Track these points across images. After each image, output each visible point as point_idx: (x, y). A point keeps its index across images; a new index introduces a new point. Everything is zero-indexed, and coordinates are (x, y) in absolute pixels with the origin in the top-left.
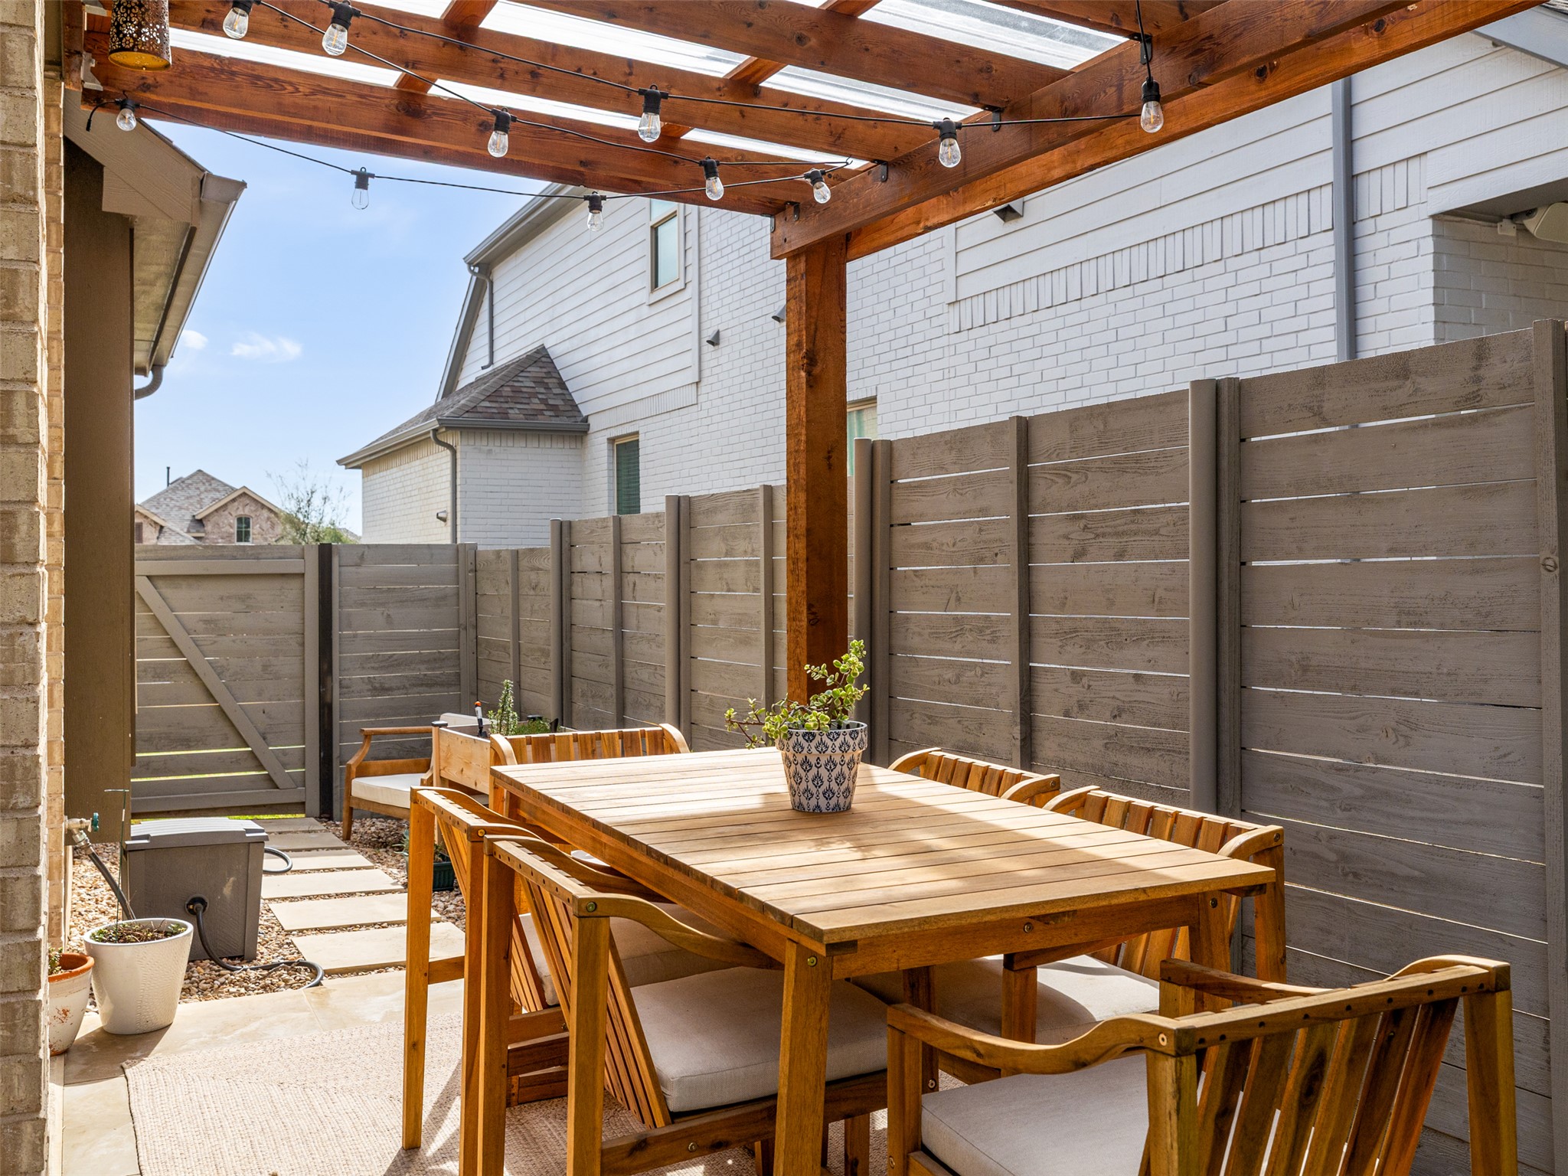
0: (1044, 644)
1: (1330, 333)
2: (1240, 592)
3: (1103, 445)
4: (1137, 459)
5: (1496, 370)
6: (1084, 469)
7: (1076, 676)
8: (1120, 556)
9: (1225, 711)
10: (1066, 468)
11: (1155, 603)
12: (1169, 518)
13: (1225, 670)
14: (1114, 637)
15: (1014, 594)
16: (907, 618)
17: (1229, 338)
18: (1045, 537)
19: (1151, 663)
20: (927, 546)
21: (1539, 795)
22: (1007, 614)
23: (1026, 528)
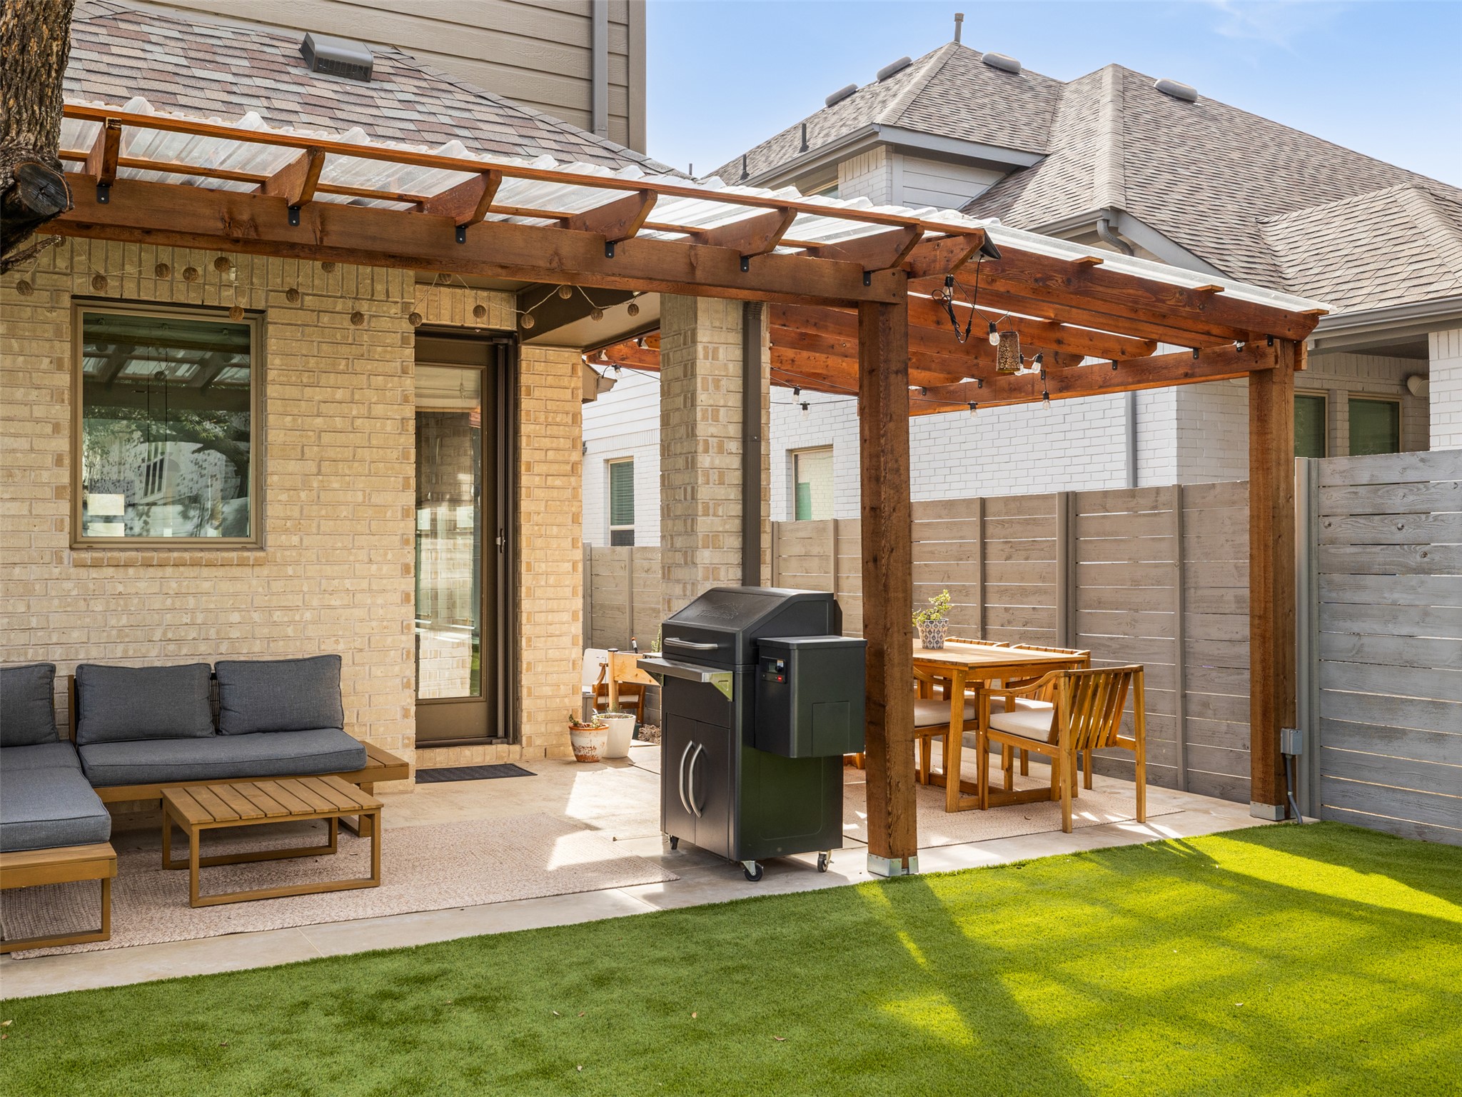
0: (991, 596)
1: (1123, 429)
2: (1076, 574)
3: (1019, 513)
4: (1034, 520)
5: (1162, 498)
6: (1011, 522)
7: (1006, 609)
8: (1027, 559)
9: (1070, 620)
10: (1003, 521)
11: (1042, 578)
12: (1047, 544)
13: (1070, 604)
14: (1024, 593)
15: (979, 575)
16: (920, 586)
17: (1066, 427)
18: (991, 550)
19: (1040, 603)
20: (932, 553)
21: (1173, 641)
22: (975, 583)
23: (984, 546)
